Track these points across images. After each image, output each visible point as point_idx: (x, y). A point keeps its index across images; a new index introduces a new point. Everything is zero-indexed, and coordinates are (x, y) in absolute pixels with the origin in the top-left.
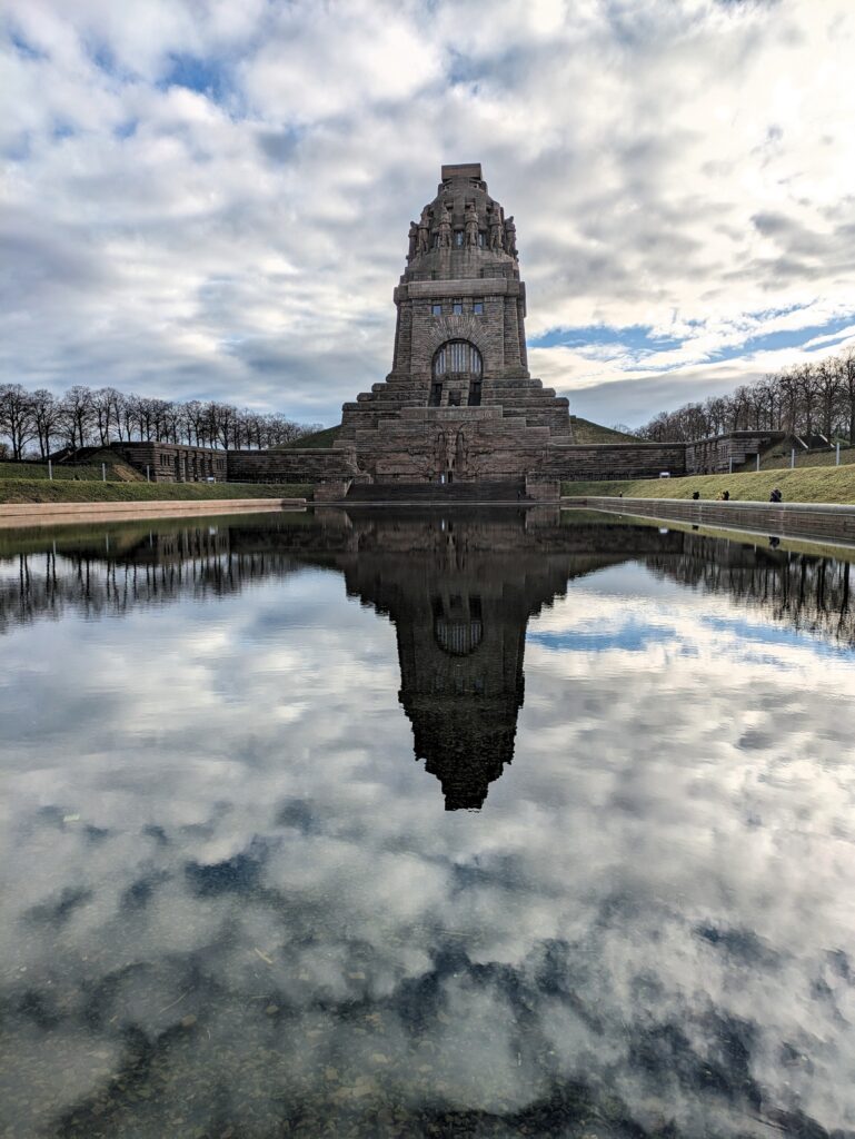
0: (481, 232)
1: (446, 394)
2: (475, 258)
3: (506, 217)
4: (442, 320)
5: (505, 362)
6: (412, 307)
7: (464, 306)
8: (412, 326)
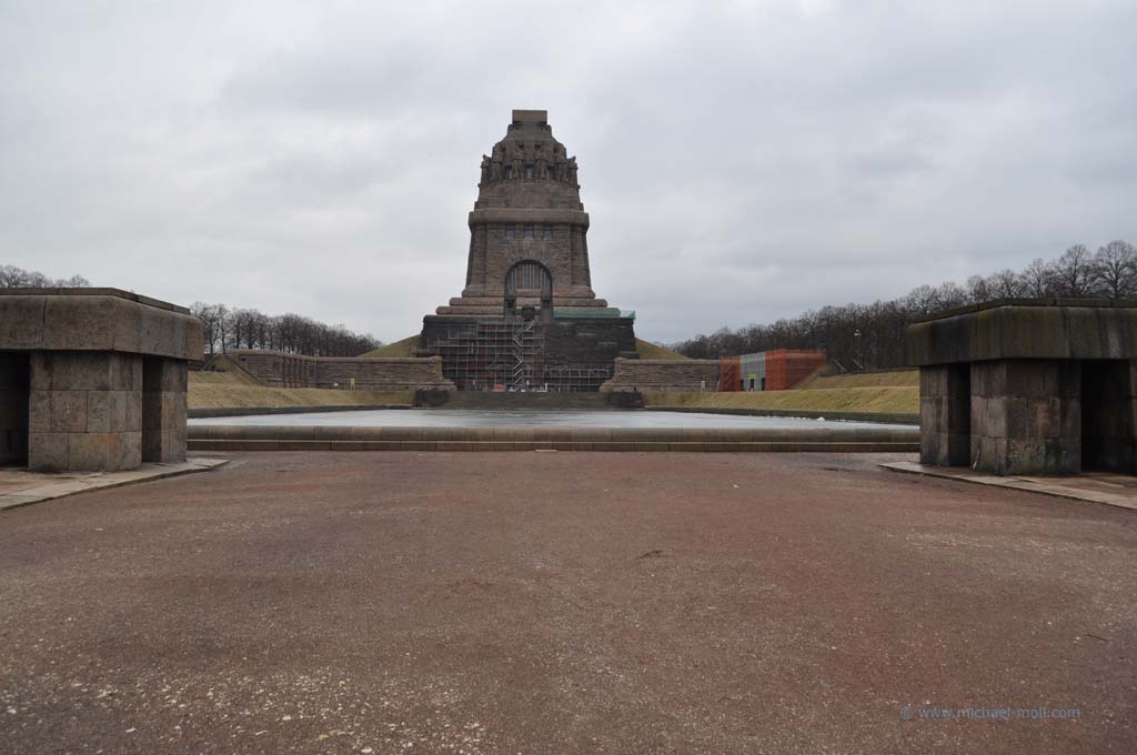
1: (519, 310)
2: (545, 190)
4: (515, 243)
5: (573, 283)
6: (486, 230)
7: (536, 232)
8: (485, 248)
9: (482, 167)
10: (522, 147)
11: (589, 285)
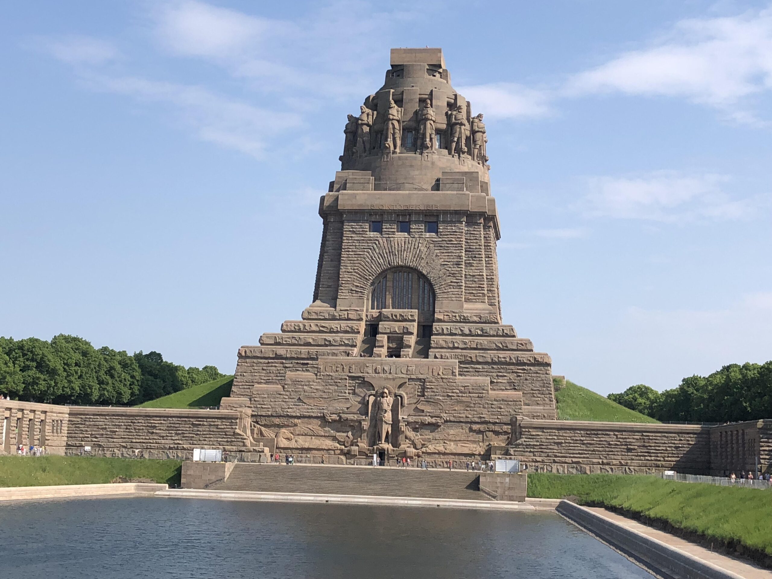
0: (438, 131)
1: (382, 338)
2: (429, 164)
3: (474, 114)
4: (383, 242)
5: (467, 300)
6: (342, 223)
7: (413, 226)
8: (340, 247)
9: (345, 132)
10: (399, 102)
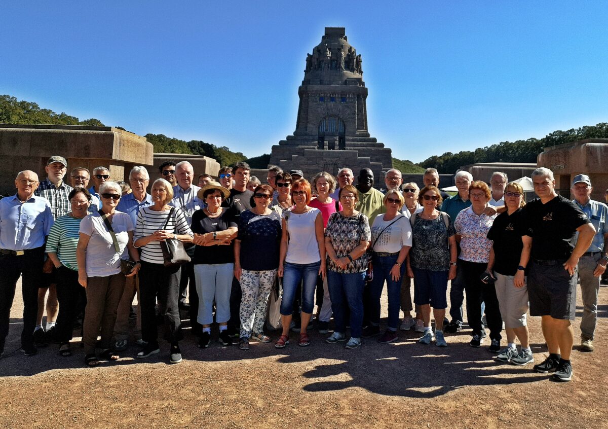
0: (345, 62)
3: (357, 55)
4: (325, 105)
5: (357, 128)
6: (308, 97)
7: (337, 99)
8: (308, 107)
9: (307, 60)
11: (367, 129)
